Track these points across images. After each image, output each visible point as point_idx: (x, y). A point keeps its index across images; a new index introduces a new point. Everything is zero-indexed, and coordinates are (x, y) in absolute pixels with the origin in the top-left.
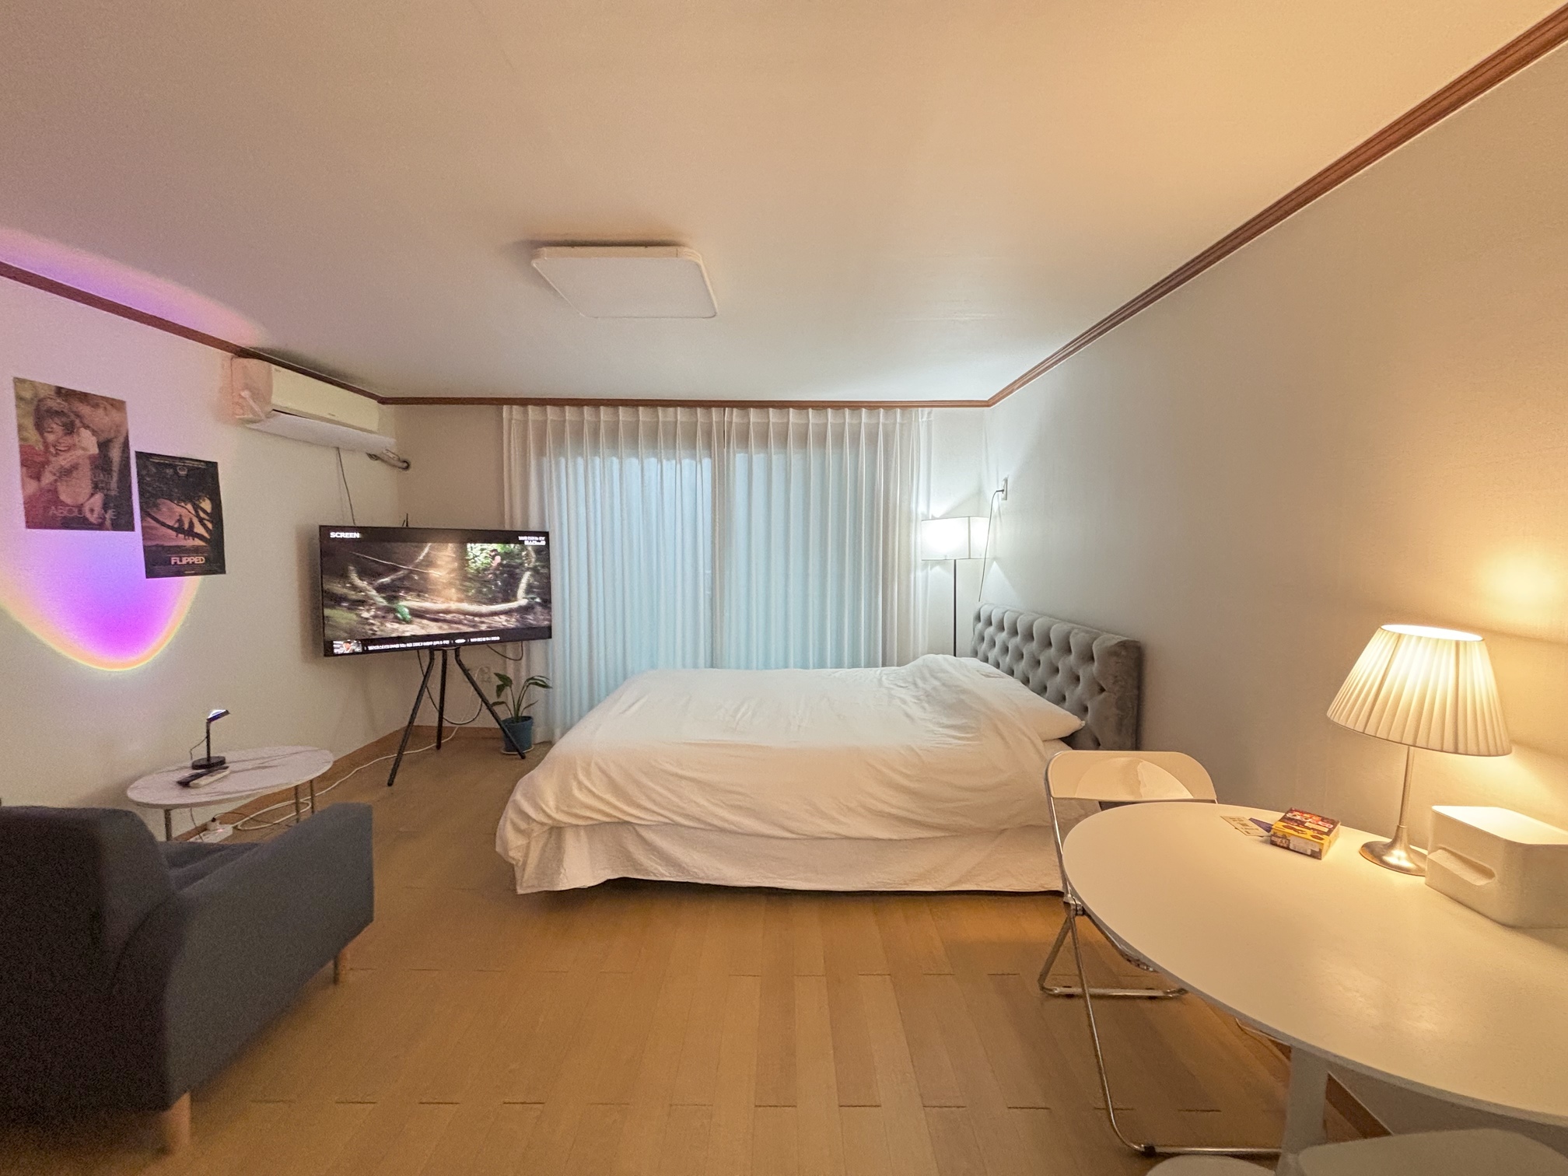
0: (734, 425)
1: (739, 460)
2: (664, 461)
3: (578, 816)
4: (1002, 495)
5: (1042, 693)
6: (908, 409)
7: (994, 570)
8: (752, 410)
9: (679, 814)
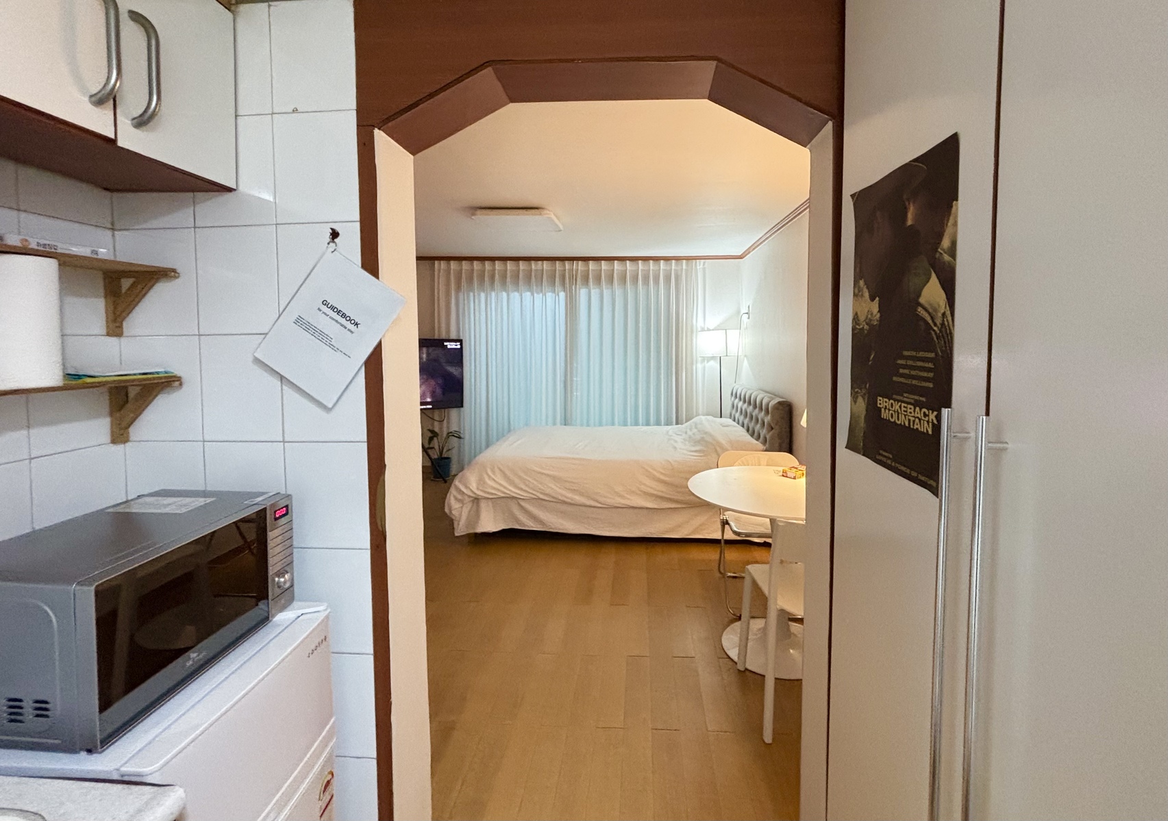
0: (579, 271)
1: (583, 292)
2: (535, 295)
3: (488, 493)
4: (747, 315)
5: (752, 435)
6: (691, 261)
7: (746, 363)
8: (591, 263)
9: (541, 493)
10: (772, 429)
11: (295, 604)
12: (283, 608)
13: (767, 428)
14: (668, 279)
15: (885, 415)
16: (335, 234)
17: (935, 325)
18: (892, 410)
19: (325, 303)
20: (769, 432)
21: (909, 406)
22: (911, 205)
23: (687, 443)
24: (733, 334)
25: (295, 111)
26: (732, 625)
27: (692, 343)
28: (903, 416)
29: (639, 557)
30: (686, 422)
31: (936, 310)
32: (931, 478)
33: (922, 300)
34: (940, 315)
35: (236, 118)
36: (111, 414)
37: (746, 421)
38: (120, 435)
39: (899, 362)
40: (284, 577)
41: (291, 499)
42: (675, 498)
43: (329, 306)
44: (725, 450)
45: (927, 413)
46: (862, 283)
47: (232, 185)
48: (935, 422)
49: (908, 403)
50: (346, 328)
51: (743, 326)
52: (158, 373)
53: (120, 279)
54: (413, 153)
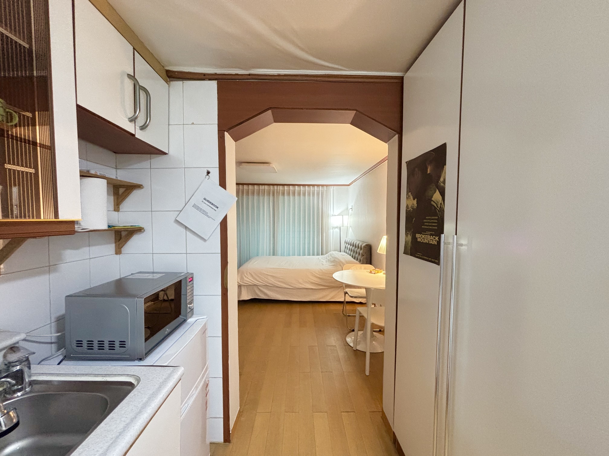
1: (282, 199)
3: (245, 283)
4: (351, 210)
5: (354, 259)
6: (328, 186)
7: (351, 229)
8: (286, 187)
9: (267, 283)
10: (363, 256)
11: (194, 316)
12: (190, 317)
13: (361, 256)
14: (318, 194)
15: (419, 240)
16: (208, 173)
17: (438, 207)
18: (421, 238)
19: (205, 199)
20: (362, 257)
21: (428, 236)
22: (429, 167)
23: (327, 262)
24: (345, 217)
25: (193, 124)
26: (349, 334)
27: (328, 222)
28: (426, 240)
29: (309, 309)
30: (326, 254)
31: (438, 202)
32: (436, 259)
33: (433, 199)
34: (439, 204)
35: (169, 126)
36: (115, 242)
37: (352, 253)
38: (118, 251)
39: (425, 221)
40: (191, 305)
41: (193, 275)
42: (324, 284)
43: (206, 200)
44: (344, 264)
45: (435, 237)
46: (410, 194)
47: (167, 152)
48: (438, 240)
49: (428, 235)
50: (213, 209)
51: (350, 214)
52: (135, 226)
53: (119, 188)
54: (235, 141)
